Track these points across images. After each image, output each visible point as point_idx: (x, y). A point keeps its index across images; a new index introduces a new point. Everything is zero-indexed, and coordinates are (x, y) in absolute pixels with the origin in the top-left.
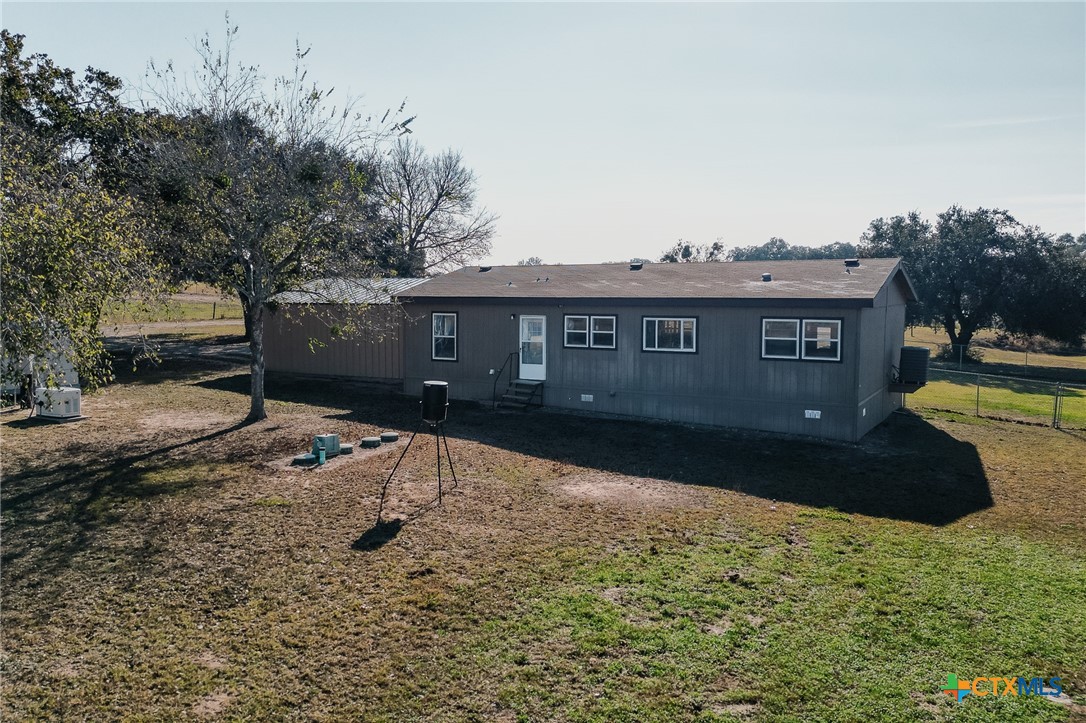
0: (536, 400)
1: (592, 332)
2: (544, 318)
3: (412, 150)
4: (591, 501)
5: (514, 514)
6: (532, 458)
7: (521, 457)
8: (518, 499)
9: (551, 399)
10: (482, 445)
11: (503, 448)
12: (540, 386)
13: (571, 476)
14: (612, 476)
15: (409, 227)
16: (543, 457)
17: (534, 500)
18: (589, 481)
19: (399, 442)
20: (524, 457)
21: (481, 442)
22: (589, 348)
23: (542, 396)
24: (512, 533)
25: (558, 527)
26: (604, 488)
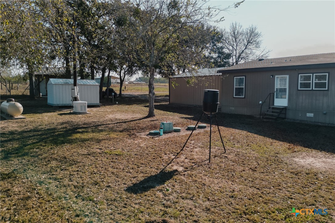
0: (283, 116)
1: (314, 82)
2: (287, 76)
3: (237, 27)
4: (315, 170)
5: (257, 175)
6: (276, 141)
7: (269, 140)
8: (262, 165)
9: (290, 115)
10: (249, 133)
11: (260, 135)
12: (284, 109)
13: (300, 153)
14: (328, 155)
15: (236, 56)
16: (283, 141)
17: (274, 166)
18: (312, 157)
19: (205, 129)
20: (271, 140)
21: (249, 132)
22: (312, 90)
23: (285, 114)
24: (251, 190)
25: (289, 189)
26: (324, 162)
